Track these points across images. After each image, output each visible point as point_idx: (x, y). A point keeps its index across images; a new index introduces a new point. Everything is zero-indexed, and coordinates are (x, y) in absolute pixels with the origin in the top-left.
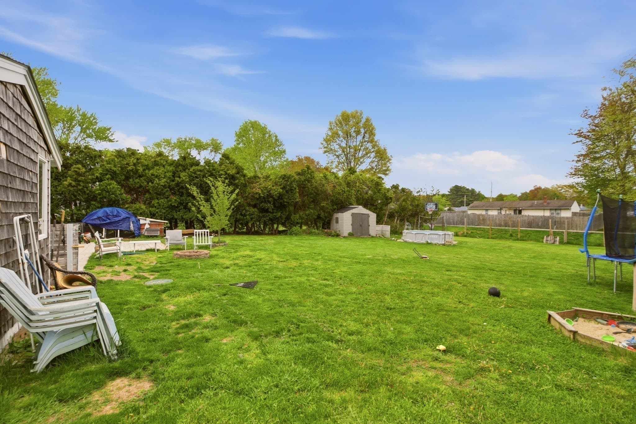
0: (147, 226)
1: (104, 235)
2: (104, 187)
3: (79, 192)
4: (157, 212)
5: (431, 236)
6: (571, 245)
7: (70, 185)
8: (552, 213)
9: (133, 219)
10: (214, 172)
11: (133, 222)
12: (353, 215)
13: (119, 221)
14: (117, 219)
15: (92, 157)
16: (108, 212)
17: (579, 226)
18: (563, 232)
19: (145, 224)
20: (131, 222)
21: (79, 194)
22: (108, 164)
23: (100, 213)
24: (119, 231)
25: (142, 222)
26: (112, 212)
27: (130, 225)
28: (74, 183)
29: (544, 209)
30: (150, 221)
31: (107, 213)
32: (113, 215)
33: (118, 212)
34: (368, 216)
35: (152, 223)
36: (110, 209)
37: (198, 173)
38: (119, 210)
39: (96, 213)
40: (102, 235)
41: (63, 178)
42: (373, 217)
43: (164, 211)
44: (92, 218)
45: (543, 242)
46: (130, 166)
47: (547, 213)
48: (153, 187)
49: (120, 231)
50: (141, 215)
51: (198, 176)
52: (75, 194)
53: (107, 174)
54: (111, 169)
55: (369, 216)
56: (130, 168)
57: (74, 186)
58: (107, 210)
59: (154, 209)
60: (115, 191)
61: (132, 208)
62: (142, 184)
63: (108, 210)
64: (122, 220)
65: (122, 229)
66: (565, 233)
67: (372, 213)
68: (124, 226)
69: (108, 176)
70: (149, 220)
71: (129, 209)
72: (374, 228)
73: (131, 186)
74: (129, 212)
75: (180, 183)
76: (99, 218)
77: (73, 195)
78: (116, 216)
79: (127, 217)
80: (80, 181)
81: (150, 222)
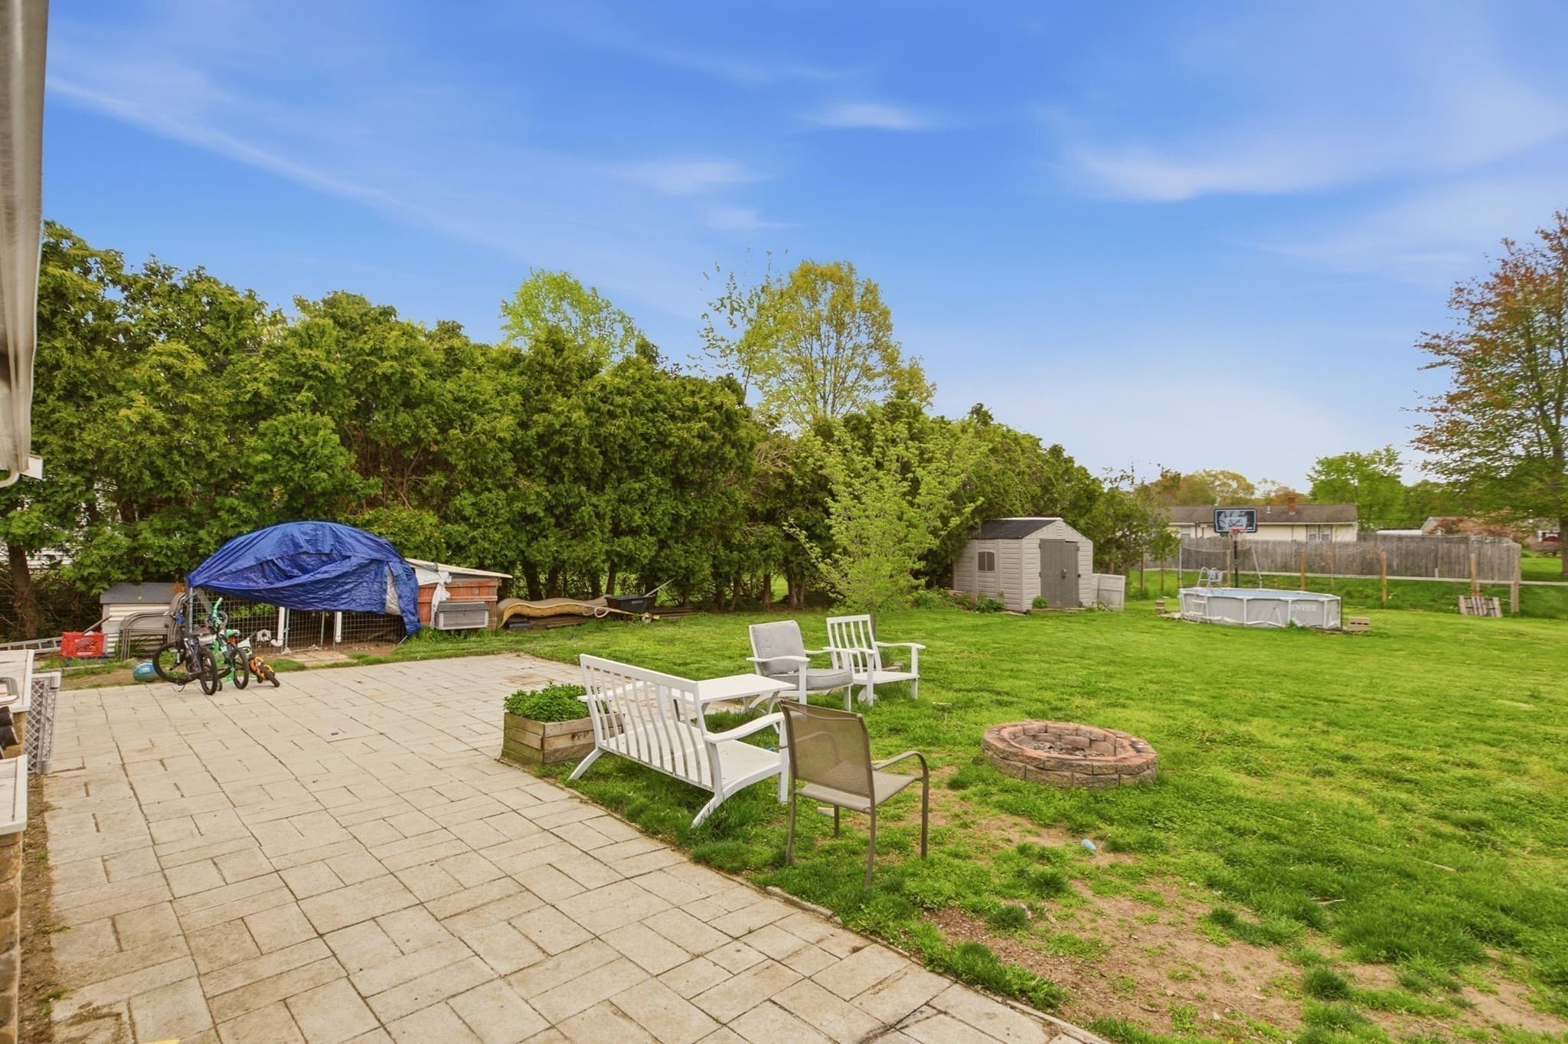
0: (440, 595)
1: (280, 635)
2: (286, 439)
3: (177, 458)
4: (473, 541)
5: (1298, 606)
6: (1532, 620)
7: (145, 424)
8: (1312, 537)
9: (396, 567)
10: (661, 397)
11: (396, 579)
12: (1043, 544)
13: (344, 575)
14: (332, 570)
15: (225, 317)
16: (301, 540)
17: (1499, 570)
18: (1509, 586)
19: (433, 587)
20: (389, 580)
21: (176, 465)
22: (302, 345)
23: (269, 543)
24: (339, 615)
25: (423, 578)
26: (313, 542)
27: (385, 591)
28: (160, 418)
29: (1292, 526)
30: (453, 575)
31: (297, 546)
32: (320, 553)
33: (337, 538)
34: (1074, 547)
35: (460, 582)
36: (308, 526)
37: (619, 400)
38: (343, 530)
39: (250, 544)
40: (275, 636)
41: (100, 396)
42: (1086, 549)
43: (497, 536)
44: (232, 568)
45: (1459, 613)
46: (384, 359)
47: (1301, 535)
48: (467, 445)
49: (344, 618)
50: (421, 551)
51: (619, 411)
52: (159, 462)
53: (297, 388)
54: (316, 367)
55: (1078, 549)
56: (385, 367)
57: (162, 431)
58: (297, 534)
59: (462, 527)
60: (329, 458)
61: (384, 524)
62: (422, 434)
63: (299, 530)
64: (353, 573)
65: (353, 607)
66: (1513, 589)
67: (1084, 539)
68: (360, 599)
69: (304, 396)
70: (445, 571)
71: (375, 529)
72: (1091, 583)
73: (378, 438)
74: (383, 541)
75: (559, 432)
76: (262, 565)
77: (151, 466)
78: (330, 559)
79: (373, 561)
80: (185, 409)
81: (449, 580)
